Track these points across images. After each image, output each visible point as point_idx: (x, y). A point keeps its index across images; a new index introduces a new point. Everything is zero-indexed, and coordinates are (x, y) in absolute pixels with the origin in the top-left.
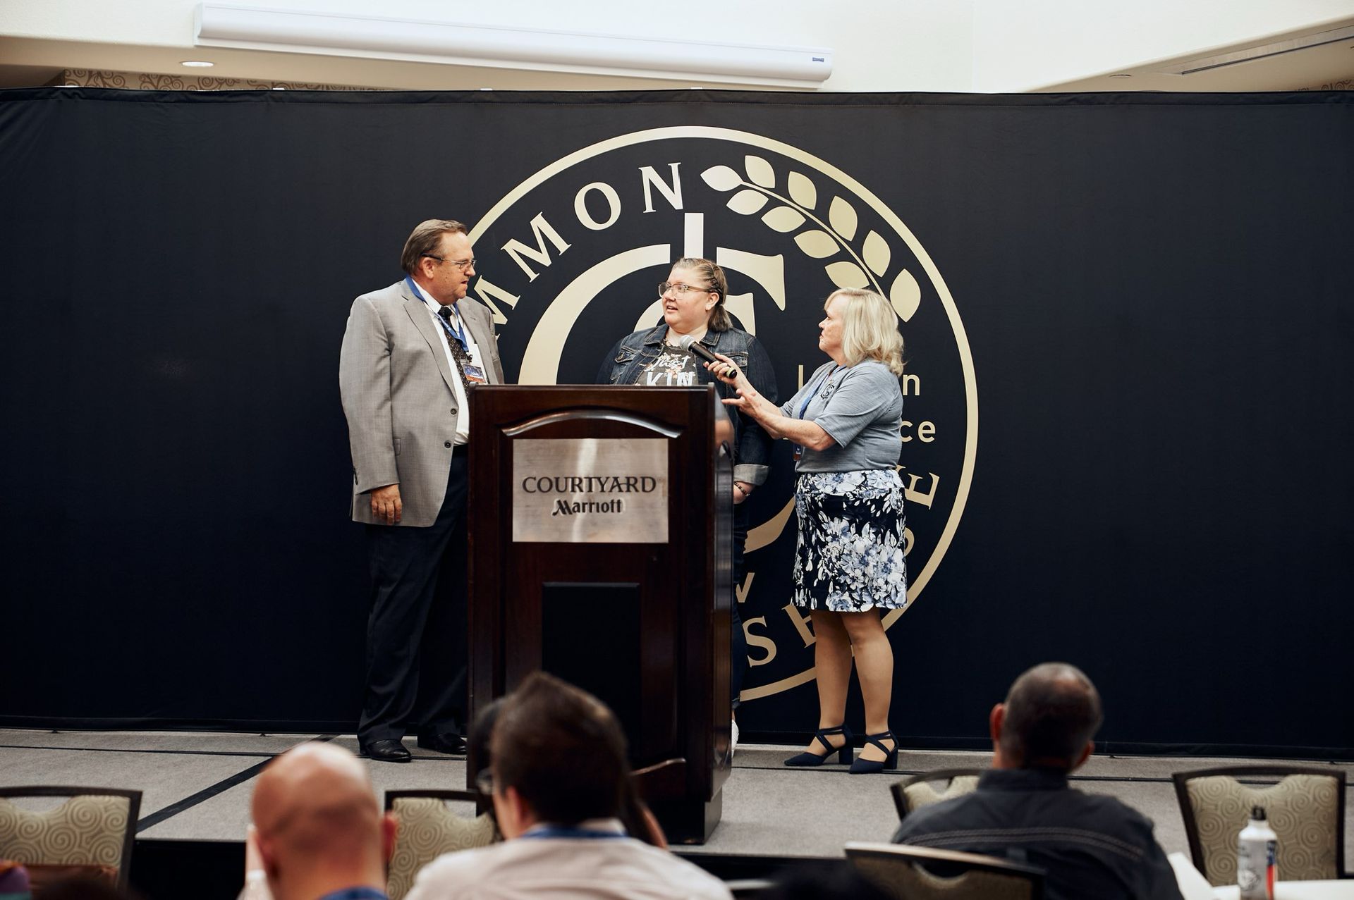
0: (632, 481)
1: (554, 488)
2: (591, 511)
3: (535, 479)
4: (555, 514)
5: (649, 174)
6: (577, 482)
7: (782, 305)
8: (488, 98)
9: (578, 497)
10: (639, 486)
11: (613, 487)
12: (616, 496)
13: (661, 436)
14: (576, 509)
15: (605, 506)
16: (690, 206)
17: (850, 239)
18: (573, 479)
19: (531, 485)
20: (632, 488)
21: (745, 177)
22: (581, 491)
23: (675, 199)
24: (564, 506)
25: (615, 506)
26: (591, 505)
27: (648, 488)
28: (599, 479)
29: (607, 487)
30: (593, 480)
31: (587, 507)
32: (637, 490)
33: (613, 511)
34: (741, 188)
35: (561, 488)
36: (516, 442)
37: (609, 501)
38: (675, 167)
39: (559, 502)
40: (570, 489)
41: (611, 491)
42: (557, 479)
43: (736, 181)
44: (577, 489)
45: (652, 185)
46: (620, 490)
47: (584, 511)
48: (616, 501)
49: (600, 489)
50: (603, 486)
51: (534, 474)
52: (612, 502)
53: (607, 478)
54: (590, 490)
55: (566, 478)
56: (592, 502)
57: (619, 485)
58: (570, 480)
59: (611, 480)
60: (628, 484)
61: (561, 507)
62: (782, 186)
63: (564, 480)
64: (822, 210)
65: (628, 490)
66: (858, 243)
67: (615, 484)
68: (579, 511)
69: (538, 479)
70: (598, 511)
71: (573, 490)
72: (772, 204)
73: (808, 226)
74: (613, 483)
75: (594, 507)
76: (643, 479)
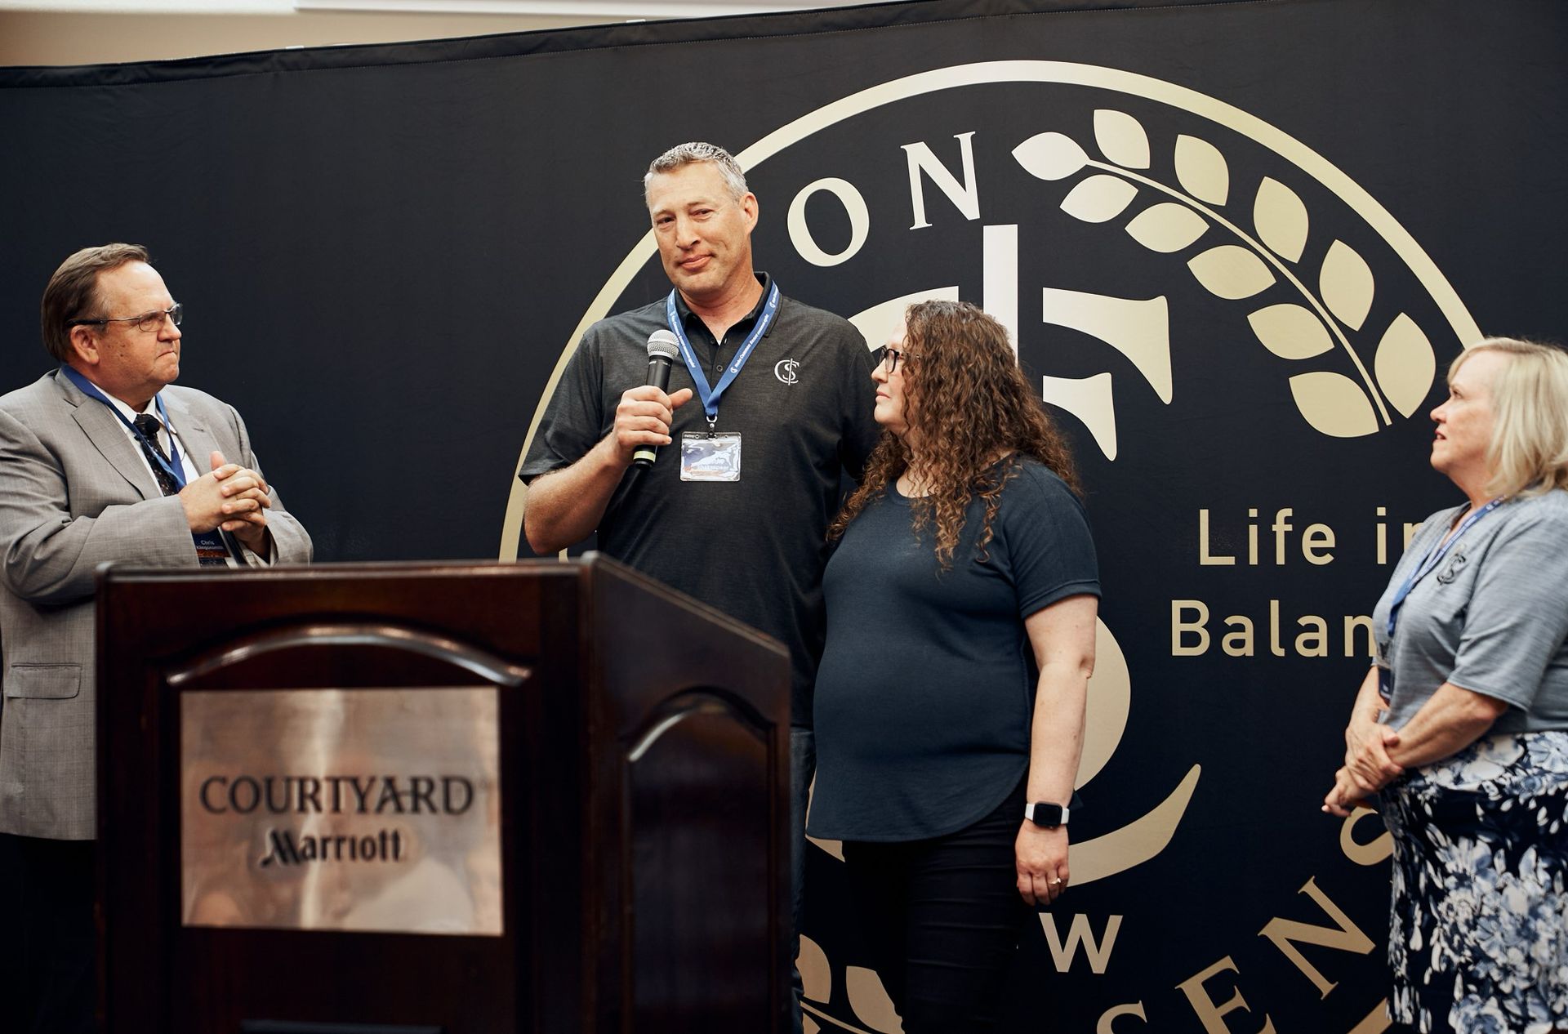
0: (423, 788)
1: (263, 803)
2: (338, 855)
3: (223, 780)
4: (267, 862)
5: (919, 156)
6: (310, 788)
7: (1166, 396)
8: (636, 36)
9: (312, 825)
10: (437, 797)
11: (383, 801)
12: (388, 822)
13: (482, 682)
14: (308, 852)
15: (368, 847)
16: (992, 213)
17: (1295, 259)
18: (302, 782)
19: (218, 795)
20: (423, 805)
21: (1093, 151)
22: (318, 808)
23: (967, 202)
24: (284, 845)
25: (390, 844)
26: (340, 841)
27: (457, 802)
28: (355, 781)
29: (374, 799)
30: (343, 786)
31: (331, 848)
32: (433, 809)
33: (384, 856)
34: (1086, 172)
35: (280, 803)
36: (187, 698)
37: (375, 835)
38: (965, 140)
39: (274, 836)
40: (296, 804)
41: (380, 809)
42: (270, 782)
43: (1081, 159)
44: (310, 805)
45: (925, 177)
46: (399, 809)
47: (324, 855)
48: (390, 832)
49: (356, 803)
50: (362, 797)
51: (221, 771)
52: (383, 836)
53: (372, 780)
54: (336, 808)
55: (289, 780)
56: (342, 833)
57: (396, 796)
58: (295, 787)
59: (379, 786)
60: (416, 795)
61: (278, 846)
62: (1163, 165)
63: (283, 784)
64: (1240, 205)
65: (416, 809)
66: (1310, 266)
67: (388, 793)
68: (314, 856)
69: (231, 781)
70: (353, 856)
71: (302, 808)
72: (1145, 199)
73: (1215, 237)
74: (384, 792)
75: (345, 849)
76: (447, 781)
